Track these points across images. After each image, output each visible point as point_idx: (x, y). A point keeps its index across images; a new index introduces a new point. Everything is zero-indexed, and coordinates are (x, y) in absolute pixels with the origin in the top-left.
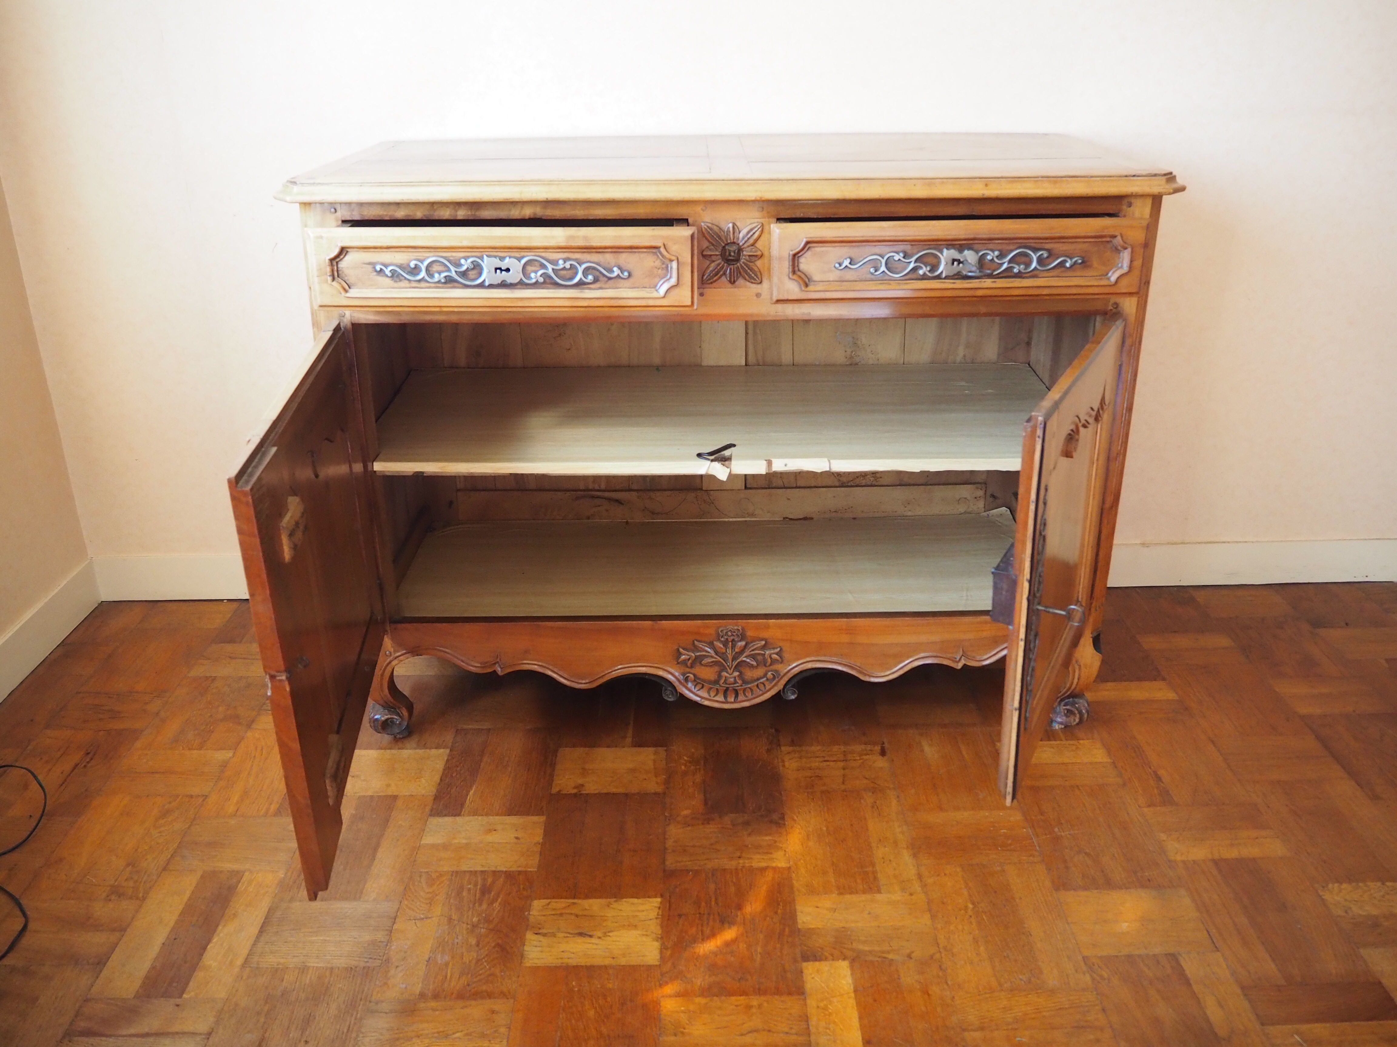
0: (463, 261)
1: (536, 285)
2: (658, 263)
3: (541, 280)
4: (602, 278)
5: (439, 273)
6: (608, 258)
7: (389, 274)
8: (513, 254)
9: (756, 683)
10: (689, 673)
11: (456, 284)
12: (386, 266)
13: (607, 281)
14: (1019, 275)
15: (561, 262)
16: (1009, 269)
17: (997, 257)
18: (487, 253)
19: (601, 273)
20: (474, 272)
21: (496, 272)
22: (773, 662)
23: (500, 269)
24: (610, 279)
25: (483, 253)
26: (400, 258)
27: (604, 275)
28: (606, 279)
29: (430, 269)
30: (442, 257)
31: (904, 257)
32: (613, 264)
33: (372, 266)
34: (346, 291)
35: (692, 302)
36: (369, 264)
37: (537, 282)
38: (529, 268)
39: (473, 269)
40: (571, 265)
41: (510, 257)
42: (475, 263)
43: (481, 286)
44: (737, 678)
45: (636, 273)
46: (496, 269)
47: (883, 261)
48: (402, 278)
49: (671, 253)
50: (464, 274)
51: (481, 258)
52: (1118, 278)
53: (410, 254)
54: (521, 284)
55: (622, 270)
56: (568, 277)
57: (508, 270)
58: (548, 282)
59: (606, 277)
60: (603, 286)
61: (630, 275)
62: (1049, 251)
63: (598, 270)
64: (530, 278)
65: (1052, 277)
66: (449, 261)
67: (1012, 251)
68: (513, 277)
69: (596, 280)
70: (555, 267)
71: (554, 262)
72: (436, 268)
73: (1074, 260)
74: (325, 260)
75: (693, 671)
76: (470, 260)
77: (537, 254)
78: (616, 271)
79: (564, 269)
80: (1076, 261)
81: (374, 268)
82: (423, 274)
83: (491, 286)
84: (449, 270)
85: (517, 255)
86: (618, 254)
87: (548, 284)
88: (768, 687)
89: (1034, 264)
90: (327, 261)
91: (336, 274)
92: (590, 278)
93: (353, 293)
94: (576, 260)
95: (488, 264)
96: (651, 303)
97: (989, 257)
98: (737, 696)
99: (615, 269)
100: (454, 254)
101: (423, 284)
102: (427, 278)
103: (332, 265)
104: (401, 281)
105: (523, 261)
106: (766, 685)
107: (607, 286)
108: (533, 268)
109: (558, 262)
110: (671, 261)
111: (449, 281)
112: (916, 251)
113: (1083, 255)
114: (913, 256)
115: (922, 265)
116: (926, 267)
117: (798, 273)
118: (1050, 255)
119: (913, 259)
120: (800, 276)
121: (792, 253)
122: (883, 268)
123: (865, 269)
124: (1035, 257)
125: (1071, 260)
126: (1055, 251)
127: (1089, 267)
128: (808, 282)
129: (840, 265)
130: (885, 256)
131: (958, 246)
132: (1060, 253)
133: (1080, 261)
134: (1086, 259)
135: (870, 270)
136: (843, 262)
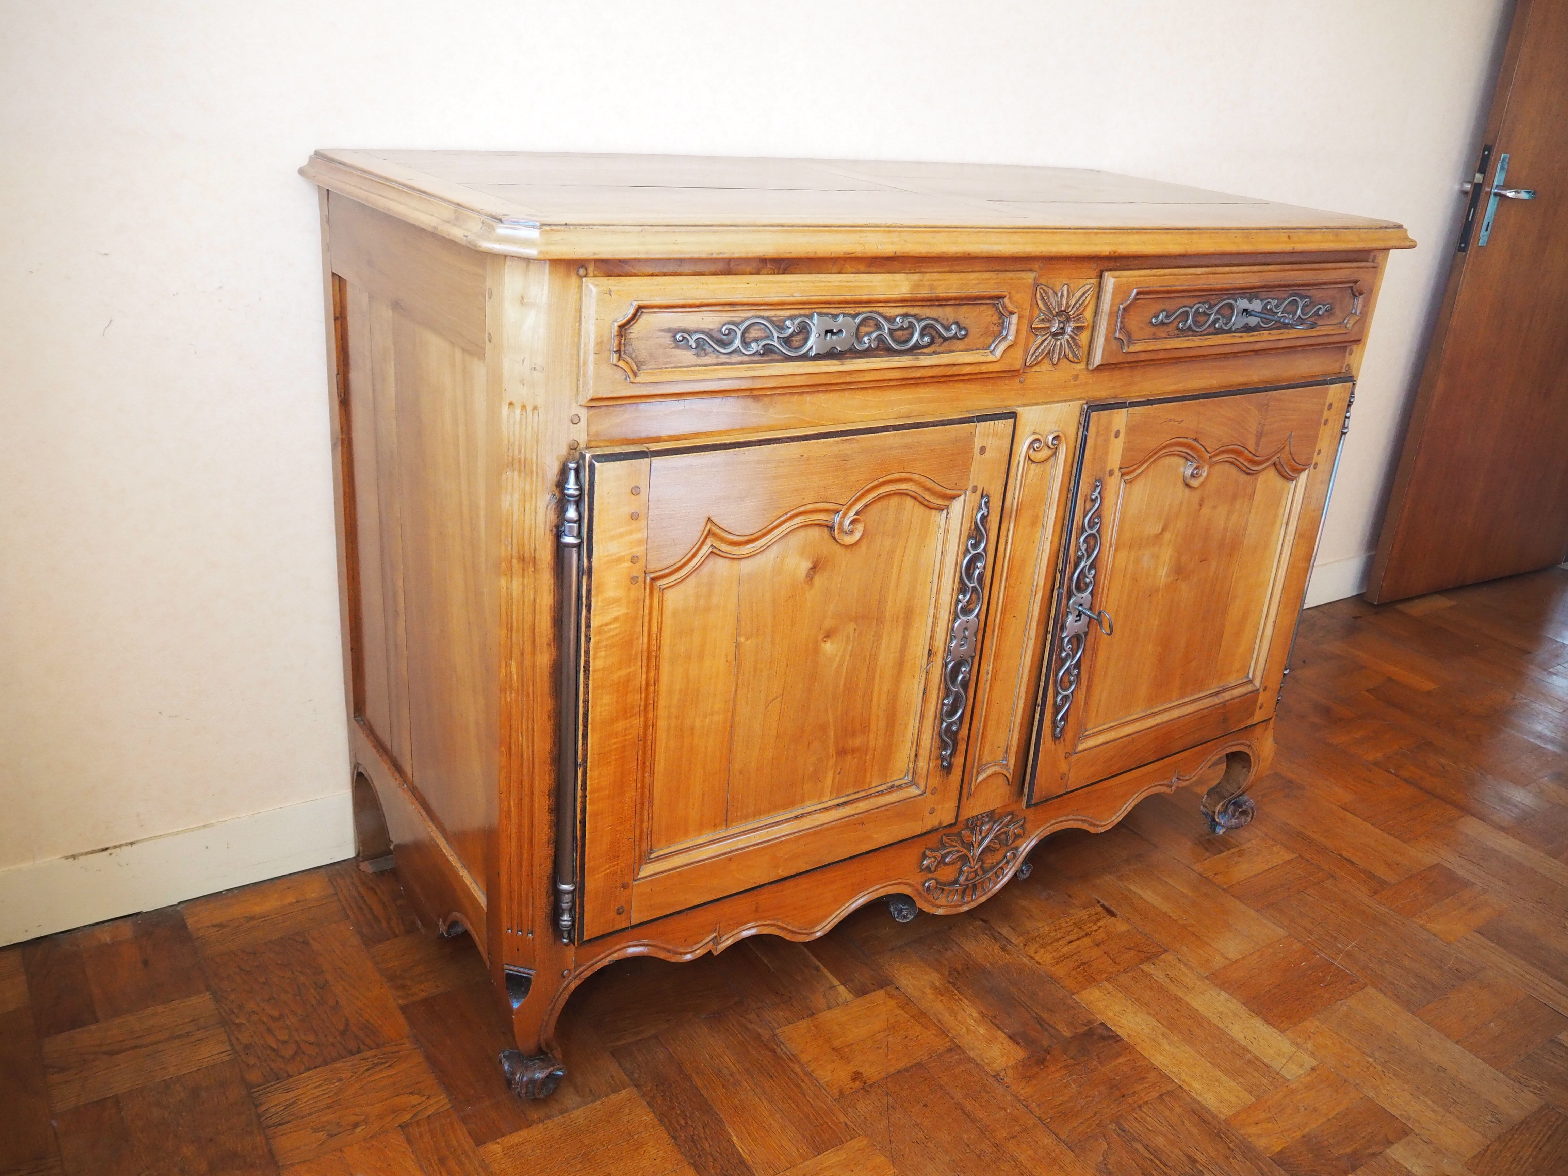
0: (788, 323)
1: (867, 353)
2: (995, 318)
4: (938, 339)
5: (758, 341)
6: (946, 313)
7: (694, 345)
8: (847, 311)
9: (995, 870)
10: (932, 879)
12: (691, 333)
13: (942, 343)
17: (1275, 306)
18: (818, 310)
19: (939, 332)
20: (799, 337)
21: (825, 336)
22: (1015, 839)
23: (831, 331)
24: (946, 339)
25: (814, 311)
27: (941, 335)
28: (942, 340)
29: (746, 335)
30: (763, 318)
32: (951, 321)
33: (670, 334)
34: (634, 374)
36: (668, 330)
37: (869, 349)
38: (864, 330)
39: (798, 334)
41: (845, 315)
43: (805, 357)
45: (973, 331)
46: (826, 332)
47: (1191, 314)
48: (709, 350)
49: (1012, 303)
50: (787, 341)
51: (810, 317)
53: (725, 314)
54: (853, 353)
55: (960, 328)
56: (903, 338)
59: (943, 337)
60: (938, 349)
61: (967, 335)
63: (936, 329)
66: (771, 322)
69: (932, 342)
70: (891, 327)
72: (754, 333)
74: (611, 328)
75: (935, 875)
76: (797, 321)
77: (874, 309)
78: (954, 330)
79: (902, 328)
82: (737, 343)
83: (818, 357)
84: (769, 336)
85: (851, 311)
86: (959, 307)
88: (1006, 871)
89: (1299, 313)
90: (615, 329)
91: (622, 348)
92: (927, 339)
93: (643, 375)
94: (915, 316)
95: (816, 325)
96: (984, 368)
97: (1270, 307)
98: (974, 893)
99: (953, 327)
100: (779, 313)
103: (620, 334)
104: (708, 354)
105: (858, 320)
106: (1005, 869)
107: (941, 349)
108: (867, 329)
109: (895, 319)
110: (1012, 313)
111: (768, 350)
112: (1217, 301)
113: (1331, 302)
114: (1215, 307)
115: (1220, 317)
116: (1223, 319)
117: (1122, 331)
118: (1310, 303)
119: (1215, 310)
120: (1124, 335)
121: (1122, 306)
122: (1190, 322)
123: (1174, 324)
124: (1301, 306)
125: (1324, 307)
126: (1314, 299)
127: (1333, 314)
128: (1128, 341)
129: (1156, 320)
130: (1193, 307)
131: (1249, 295)
132: (1317, 300)
133: (1329, 308)
134: (1332, 306)
135: (1178, 325)
136: (1159, 316)
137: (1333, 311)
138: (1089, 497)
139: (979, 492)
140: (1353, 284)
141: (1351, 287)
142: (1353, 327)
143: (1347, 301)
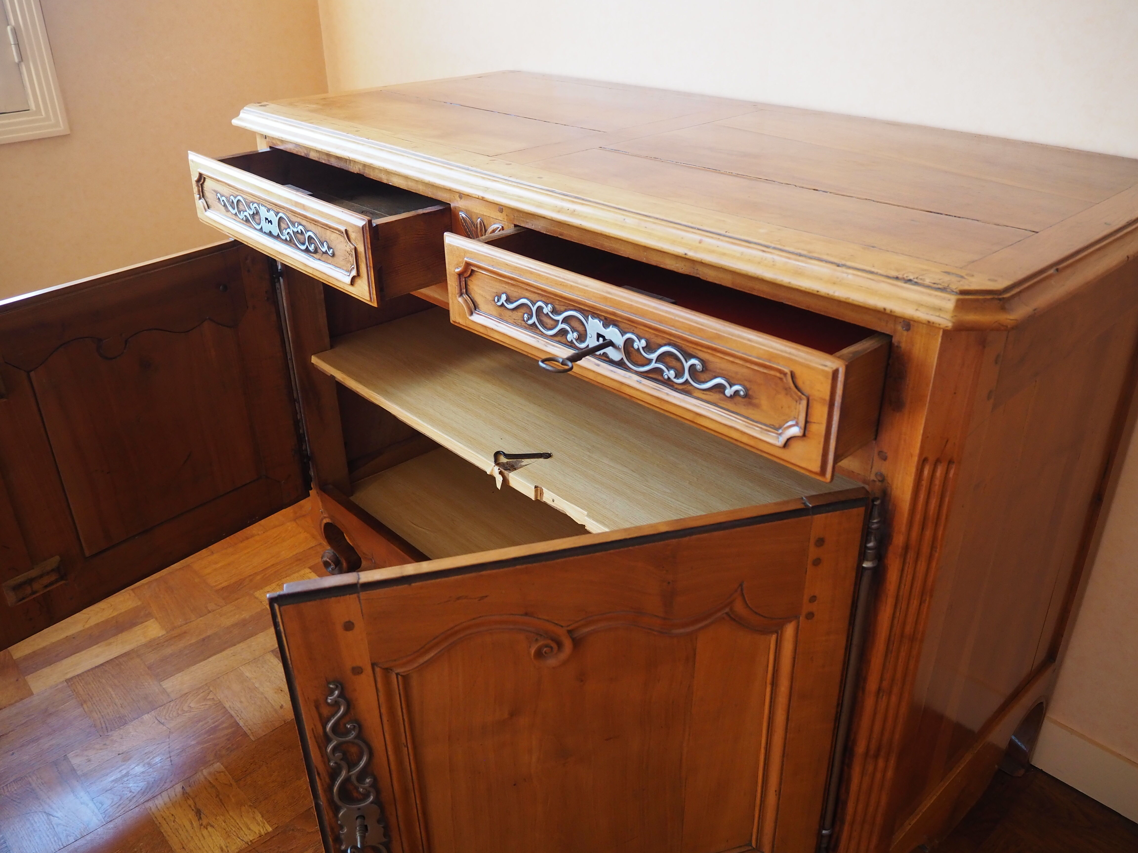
0: (251, 205)
2: (348, 248)
3: (288, 238)
5: (243, 212)
6: (320, 232)
7: (223, 204)
11: (251, 225)
13: (322, 255)
14: (668, 383)
15: (296, 225)
16: (658, 371)
17: (643, 348)
19: (317, 245)
20: (257, 217)
26: (225, 191)
27: (319, 248)
28: (321, 252)
29: (238, 206)
30: (242, 198)
31: (552, 313)
32: (324, 241)
34: (206, 211)
35: (371, 298)
37: (286, 240)
38: (282, 224)
39: (256, 214)
40: (301, 230)
42: (257, 209)
43: (261, 231)
45: (337, 253)
47: (534, 309)
48: (228, 209)
49: (351, 242)
50: (253, 217)
52: (788, 440)
54: (279, 238)
55: (329, 248)
56: (301, 241)
57: (271, 222)
58: (291, 242)
59: (321, 250)
60: (321, 258)
62: (704, 363)
63: (315, 241)
64: (282, 234)
65: (707, 402)
66: (245, 202)
67: (660, 346)
68: (274, 229)
69: (316, 251)
70: (293, 229)
72: (241, 206)
73: (735, 388)
76: (254, 206)
78: (326, 247)
79: (298, 232)
80: (737, 391)
81: (217, 196)
82: (236, 210)
83: (265, 234)
84: (246, 211)
86: (325, 230)
87: (292, 244)
89: (686, 375)
90: (195, 182)
91: (201, 194)
92: (312, 247)
93: (209, 213)
97: (635, 346)
99: (325, 245)
101: (238, 219)
102: (237, 213)
103: (198, 186)
104: (227, 211)
105: (278, 217)
108: (284, 226)
111: (247, 220)
112: (562, 308)
113: (748, 385)
114: (560, 314)
115: (569, 329)
116: (573, 333)
117: (464, 296)
118: (705, 368)
119: (560, 318)
120: (466, 300)
121: (457, 270)
122: (534, 319)
123: (518, 314)
124: (687, 366)
125: (731, 387)
126: (711, 366)
127: (756, 406)
128: (473, 310)
129: (498, 301)
130: (535, 304)
131: (603, 318)
132: (718, 371)
133: (742, 393)
134: (750, 393)
135: (523, 317)
136: (501, 297)
137: (755, 401)
140: (782, 376)
141: (781, 379)
142: (789, 443)
143: (783, 400)
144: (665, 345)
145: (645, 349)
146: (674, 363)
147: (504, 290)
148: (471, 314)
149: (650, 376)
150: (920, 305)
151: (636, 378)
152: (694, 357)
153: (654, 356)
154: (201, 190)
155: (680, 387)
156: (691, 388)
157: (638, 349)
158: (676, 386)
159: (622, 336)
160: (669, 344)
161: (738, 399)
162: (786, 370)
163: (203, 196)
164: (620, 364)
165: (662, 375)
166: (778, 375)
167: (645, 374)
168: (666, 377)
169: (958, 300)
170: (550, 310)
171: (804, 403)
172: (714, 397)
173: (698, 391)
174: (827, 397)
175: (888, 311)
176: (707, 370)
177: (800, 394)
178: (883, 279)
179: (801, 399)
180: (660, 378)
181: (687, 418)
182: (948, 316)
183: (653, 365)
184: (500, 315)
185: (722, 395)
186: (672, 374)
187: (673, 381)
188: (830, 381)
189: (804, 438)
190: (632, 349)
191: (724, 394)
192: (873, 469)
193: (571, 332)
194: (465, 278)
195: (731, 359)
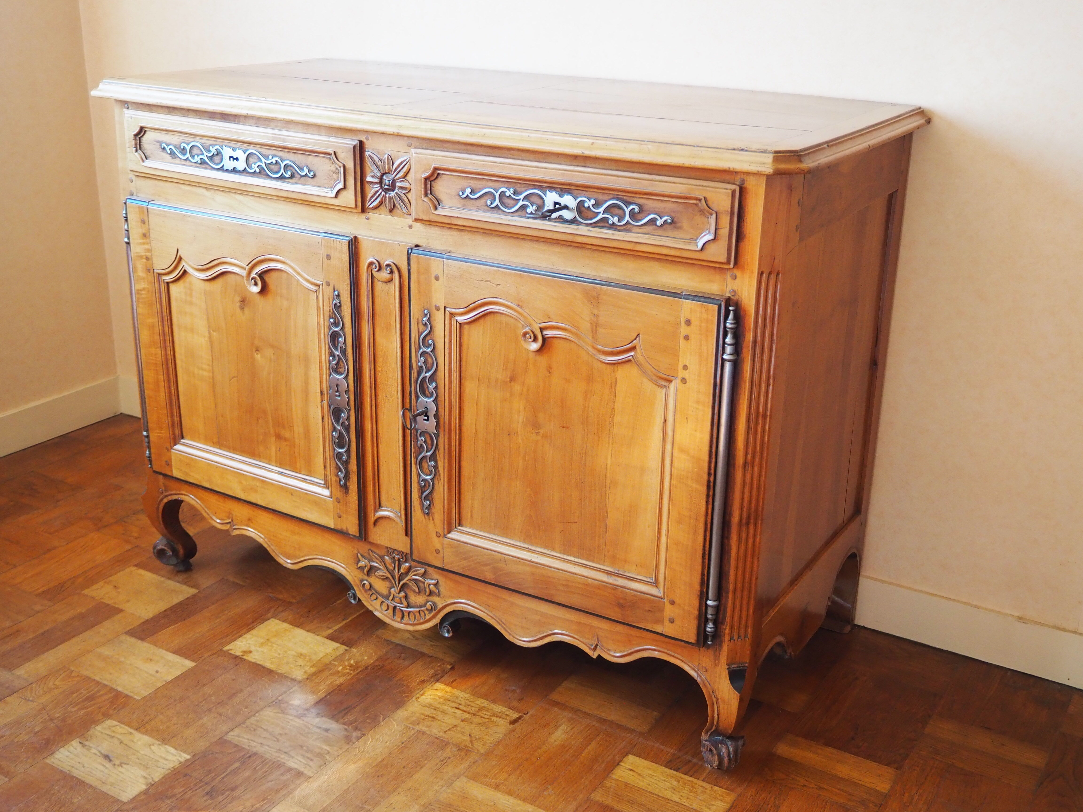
0: (211, 148)
1: (254, 174)
2: (331, 168)
3: (258, 170)
4: (296, 175)
5: (198, 155)
6: (299, 159)
7: (169, 152)
8: (239, 147)
9: (418, 610)
10: (367, 580)
11: (207, 166)
12: (168, 145)
13: (300, 178)
14: (613, 226)
15: (270, 157)
16: (604, 220)
17: (593, 205)
18: (225, 144)
19: (296, 170)
20: (218, 158)
21: (230, 160)
22: (431, 593)
23: (232, 157)
25: (223, 143)
26: (175, 139)
27: (298, 173)
28: (299, 176)
29: (192, 151)
30: (199, 143)
31: (514, 194)
32: (304, 165)
33: (159, 144)
34: (143, 161)
35: (356, 205)
36: (158, 142)
37: (255, 172)
38: (250, 160)
39: (217, 155)
40: (276, 161)
41: (238, 149)
42: (218, 150)
43: (221, 169)
44: (402, 599)
45: (318, 175)
46: (230, 157)
47: (497, 195)
48: (176, 156)
49: (340, 160)
50: (211, 159)
51: (222, 147)
52: (704, 244)
53: (181, 138)
54: (245, 172)
55: (309, 171)
56: (274, 170)
57: (237, 159)
58: (261, 173)
59: (300, 175)
60: (297, 182)
61: (314, 176)
62: (640, 206)
63: (294, 168)
64: (251, 168)
65: (642, 233)
66: (203, 146)
67: (606, 201)
68: (241, 165)
69: (292, 177)
70: (266, 161)
71: (266, 157)
72: (195, 151)
73: (664, 219)
74: (131, 135)
75: (369, 579)
76: (215, 148)
77: (256, 148)
78: (306, 171)
79: (272, 163)
80: (666, 220)
81: (161, 145)
82: (188, 155)
83: (228, 171)
84: (203, 154)
85: (243, 147)
86: (307, 156)
87: (263, 175)
88: (427, 617)
89: (627, 218)
90: (133, 136)
91: (138, 147)
92: (289, 174)
93: (148, 163)
94: (279, 157)
95: (226, 152)
96: (329, 201)
97: (586, 205)
98: (403, 617)
99: (305, 169)
100: (206, 142)
101: (188, 163)
102: (190, 158)
103: (135, 139)
104: (175, 158)
105: (247, 153)
106: (427, 615)
107: (300, 182)
108: (253, 160)
109: (268, 157)
110: (340, 166)
111: (203, 162)
112: (523, 189)
113: (673, 215)
114: (521, 194)
115: (529, 204)
116: (532, 206)
117: (429, 196)
118: (641, 210)
119: (521, 197)
120: (431, 199)
121: (424, 176)
122: (497, 202)
123: (482, 201)
124: (627, 211)
125: (661, 218)
126: (645, 208)
127: (680, 228)
128: (438, 206)
129: (463, 194)
130: (498, 190)
131: (559, 190)
132: (651, 210)
133: (669, 221)
134: (675, 220)
135: (486, 202)
136: (465, 191)
137: (678, 225)
138: (420, 321)
139: (331, 287)
140: (698, 202)
141: (696, 205)
142: (704, 246)
143: (699, 219)
144: (610, 200)
145: (594, 206)
146: (617, 211)
147: (469, 185)
148: (436, 209)
149: (598, 225)
150: (750, 163)
151: (587, 228)
152: (631, 203)
153: (601, 210)
154: (138, 143)
155: (622, 228)
156: (630, 226)
157: (589, 207)
158: (619, 228)
159: (576, 200)
160: (613, 198)
161: (666, 226)
162: (701, 197)
163: (140, 148)
164: (573, 222)
165: (608, 223)
166: (695, 202)
167: (594, 225)
168: (611, 223)
169: (774, 157)
170: (512, 192)
171: (714, 216)
172: (649, 228)
173: (636, 227)
174: (729, 210)
175: (732, 169)
176: (643, 211)
177: (711, 211)
178: (725, 150)
179: (711, 214)
180: (606, 225)
181: (629, 248)
182: (770, 166)
183: (600, 216)
184: (464, 205)
185: (654, 226)
186: (616, 219)
187: (617, 225)
188: (730, 198)
189: (715, 241)
190: (583, 208)
191: (656, 225)
192: (728, 288)
193: (531, 206)
194: (430, 181)
195: (662, 198)
